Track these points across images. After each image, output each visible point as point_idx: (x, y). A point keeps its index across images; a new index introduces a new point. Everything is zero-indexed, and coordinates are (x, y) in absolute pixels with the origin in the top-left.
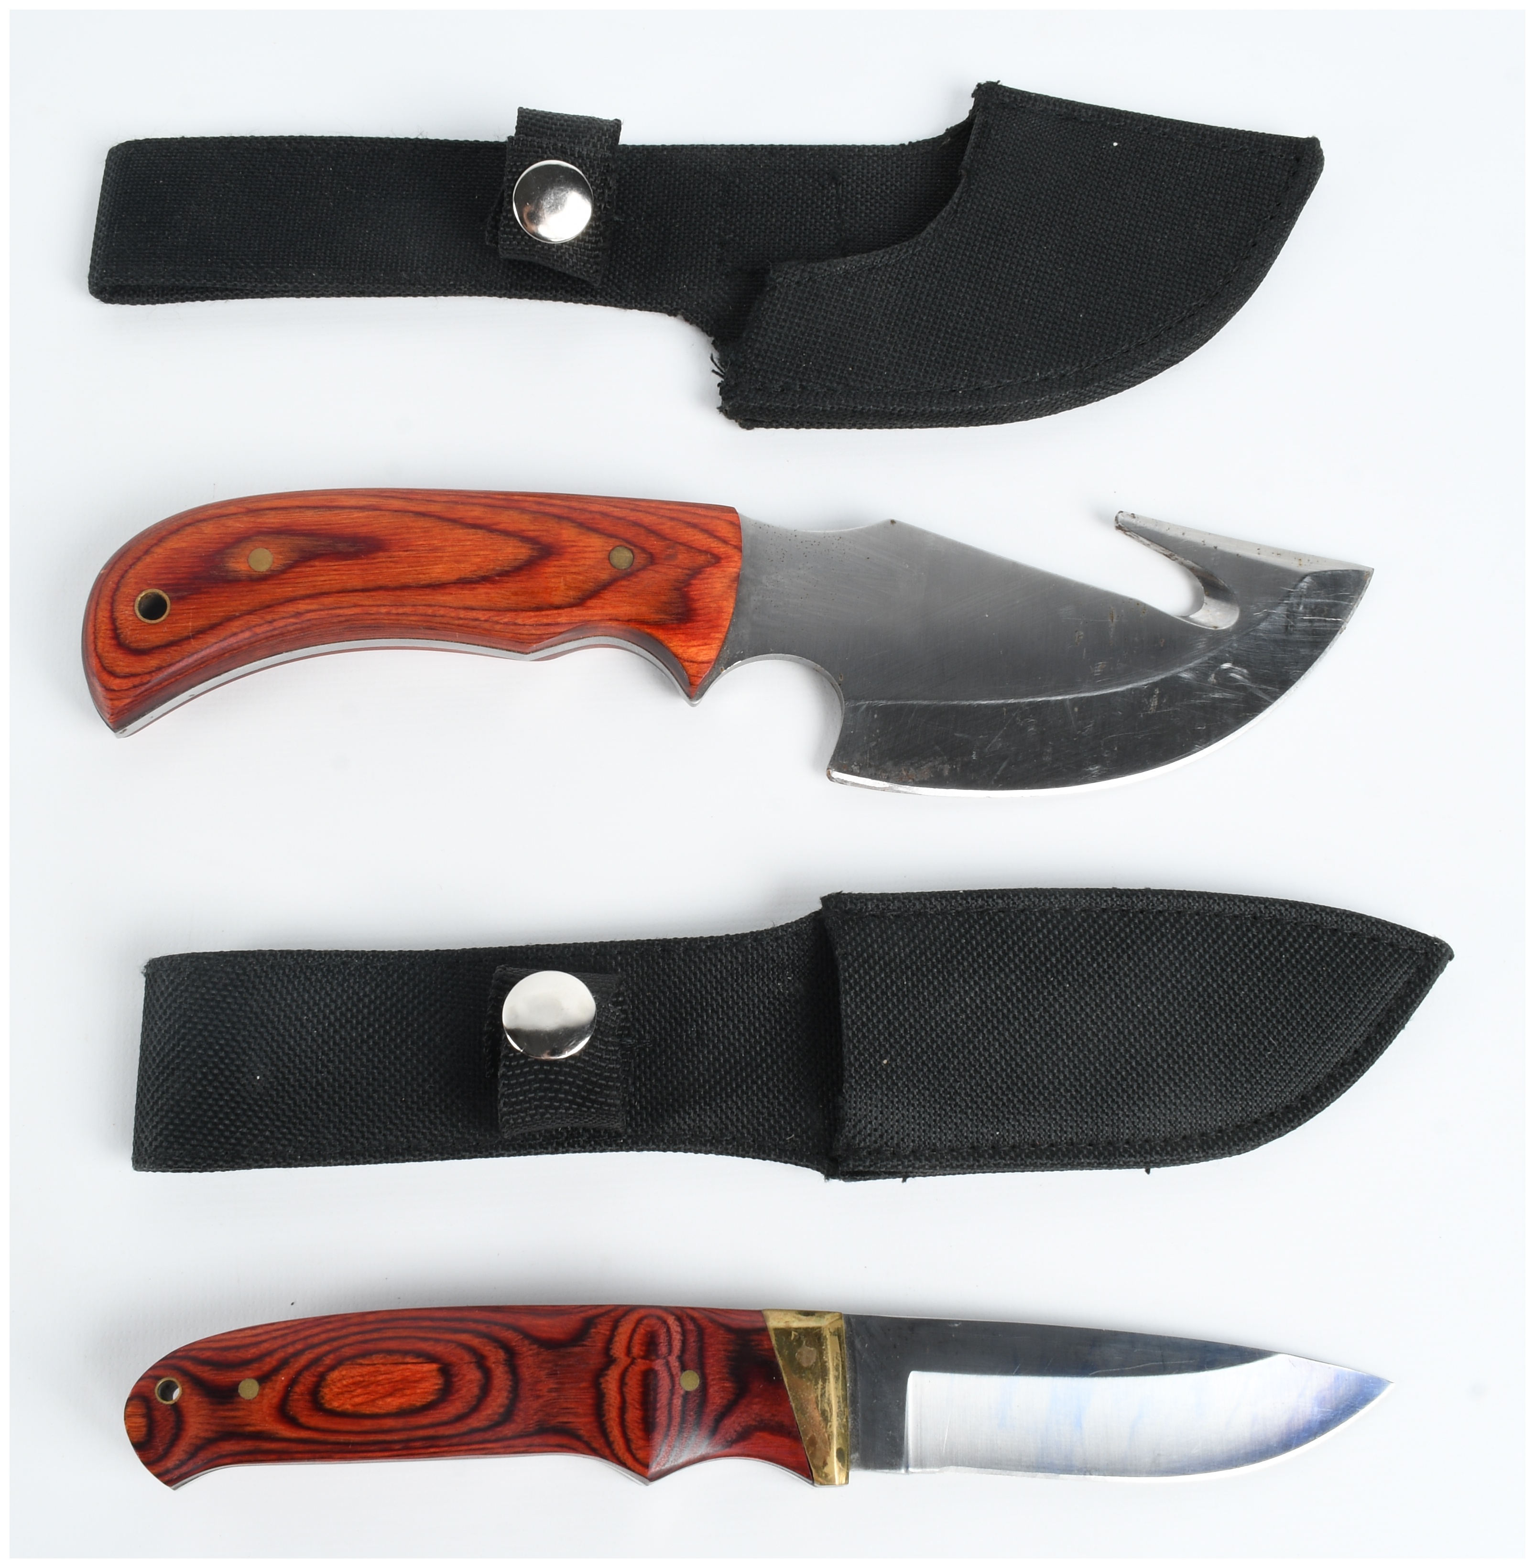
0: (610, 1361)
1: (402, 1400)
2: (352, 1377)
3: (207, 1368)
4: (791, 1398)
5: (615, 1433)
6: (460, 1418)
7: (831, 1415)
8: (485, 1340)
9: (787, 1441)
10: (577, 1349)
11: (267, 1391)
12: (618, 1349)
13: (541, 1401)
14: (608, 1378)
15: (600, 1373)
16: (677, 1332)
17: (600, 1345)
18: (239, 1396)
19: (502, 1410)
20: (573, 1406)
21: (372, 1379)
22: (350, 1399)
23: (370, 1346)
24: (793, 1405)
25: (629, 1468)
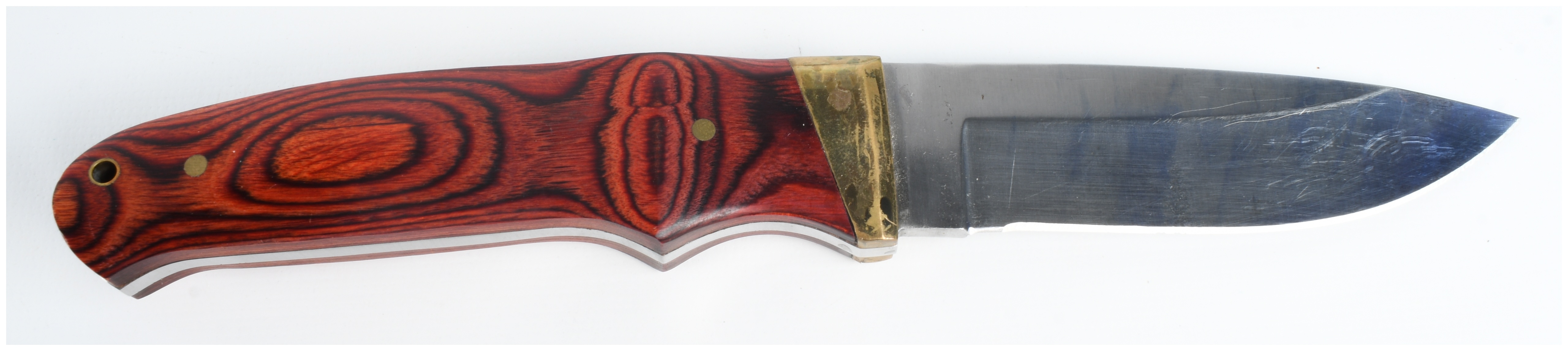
0: (610, 112)
1: (367, 164)
2: (311, 143)
3: (149, 148)
4: (824, 145)
5: (618, 189)
6: (436, 182)
7: (873, 161)
8: (466, 98)
9: (822, 193)
10: (572, 103)
11: (216, 166)
12: (619, 100)
13: (531, 160)
14: (608, 131)
15: (600, 126)
16: (687, 78)
17: (599, 97)
18: (184, 174)
19: (485, 172)
20: (568, 164)
21: (334, 143)
22: (308, 166)
23: (333, 110)
24: (827, 153)
25: (634, 227)
